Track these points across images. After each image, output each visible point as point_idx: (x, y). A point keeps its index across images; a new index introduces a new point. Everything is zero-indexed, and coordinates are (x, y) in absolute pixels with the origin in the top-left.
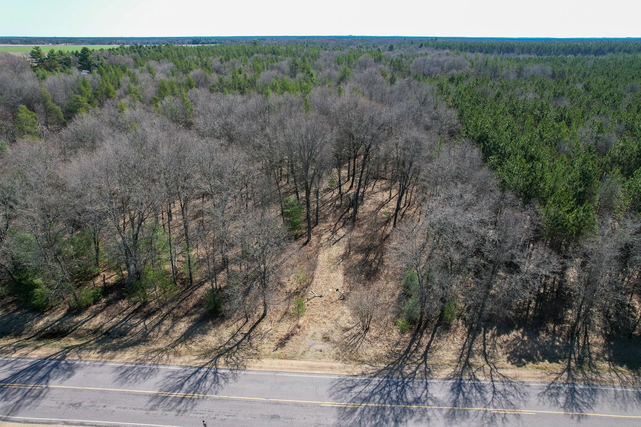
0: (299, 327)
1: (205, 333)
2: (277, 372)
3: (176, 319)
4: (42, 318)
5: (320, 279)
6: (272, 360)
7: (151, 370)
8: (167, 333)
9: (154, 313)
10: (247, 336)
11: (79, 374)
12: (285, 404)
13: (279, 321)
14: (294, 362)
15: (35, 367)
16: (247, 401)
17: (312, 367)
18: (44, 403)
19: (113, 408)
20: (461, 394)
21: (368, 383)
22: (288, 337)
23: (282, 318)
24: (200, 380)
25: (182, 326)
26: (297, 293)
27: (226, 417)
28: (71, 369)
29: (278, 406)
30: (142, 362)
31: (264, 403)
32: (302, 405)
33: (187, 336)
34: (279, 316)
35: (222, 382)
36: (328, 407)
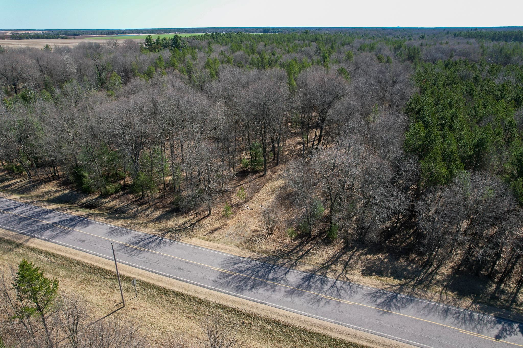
0: (226, 225)
1: (169, 219)
2: (196, 246)
3: (156, 209)
4: (87, 197)
5: (257, 199)
6: (198, 239)
7: (127, 232)
8: (148, 215)
9: (145, 204)
10: (193, 225)
11: (90, 227)
12: (191, 263)
13: (217, 220)
14: (210, 243)
15: (72, 219)
16: (170, 258)
17: (219, 248)
18: (69, 237)
19: (99, 246)
20: (307, 282)
21: (248, 263)
22: (216, 230)
23: (220, 218)
24: (151, 242)
25: (158, 213)
26: (237, 205)
27: (154, 263)
28: (88, 223)
29: (186, 264)
30: (125, 227)
31: (179, 260)
32: (200, 266)
33: (158, 219)
34: (218, 217)
35: (162, 245)
36: (215, 270)
